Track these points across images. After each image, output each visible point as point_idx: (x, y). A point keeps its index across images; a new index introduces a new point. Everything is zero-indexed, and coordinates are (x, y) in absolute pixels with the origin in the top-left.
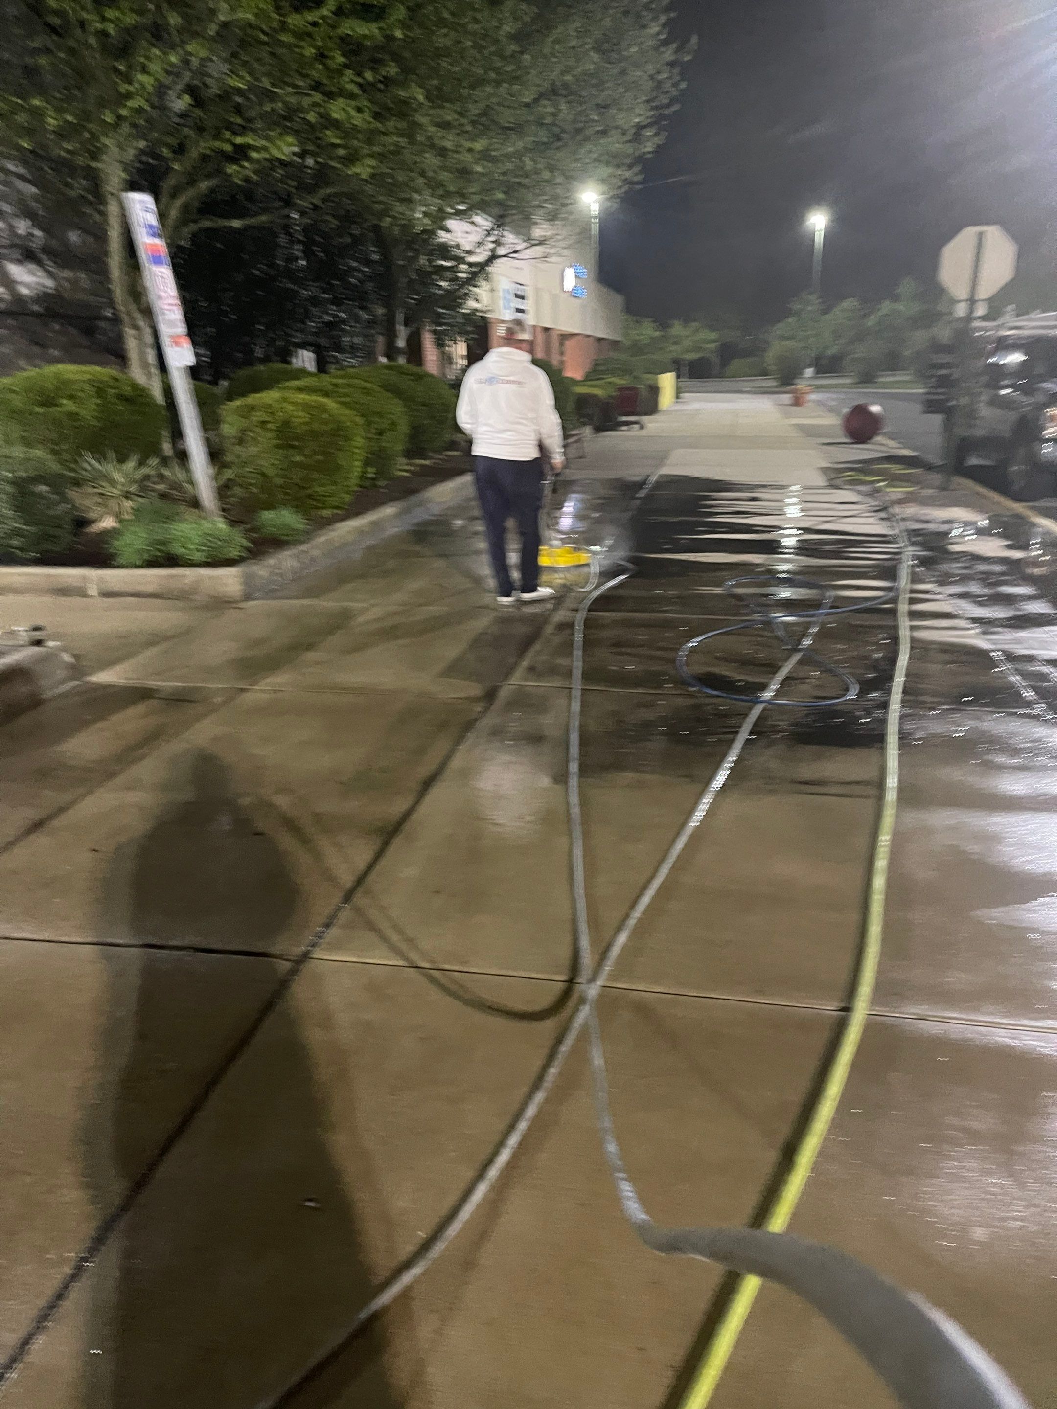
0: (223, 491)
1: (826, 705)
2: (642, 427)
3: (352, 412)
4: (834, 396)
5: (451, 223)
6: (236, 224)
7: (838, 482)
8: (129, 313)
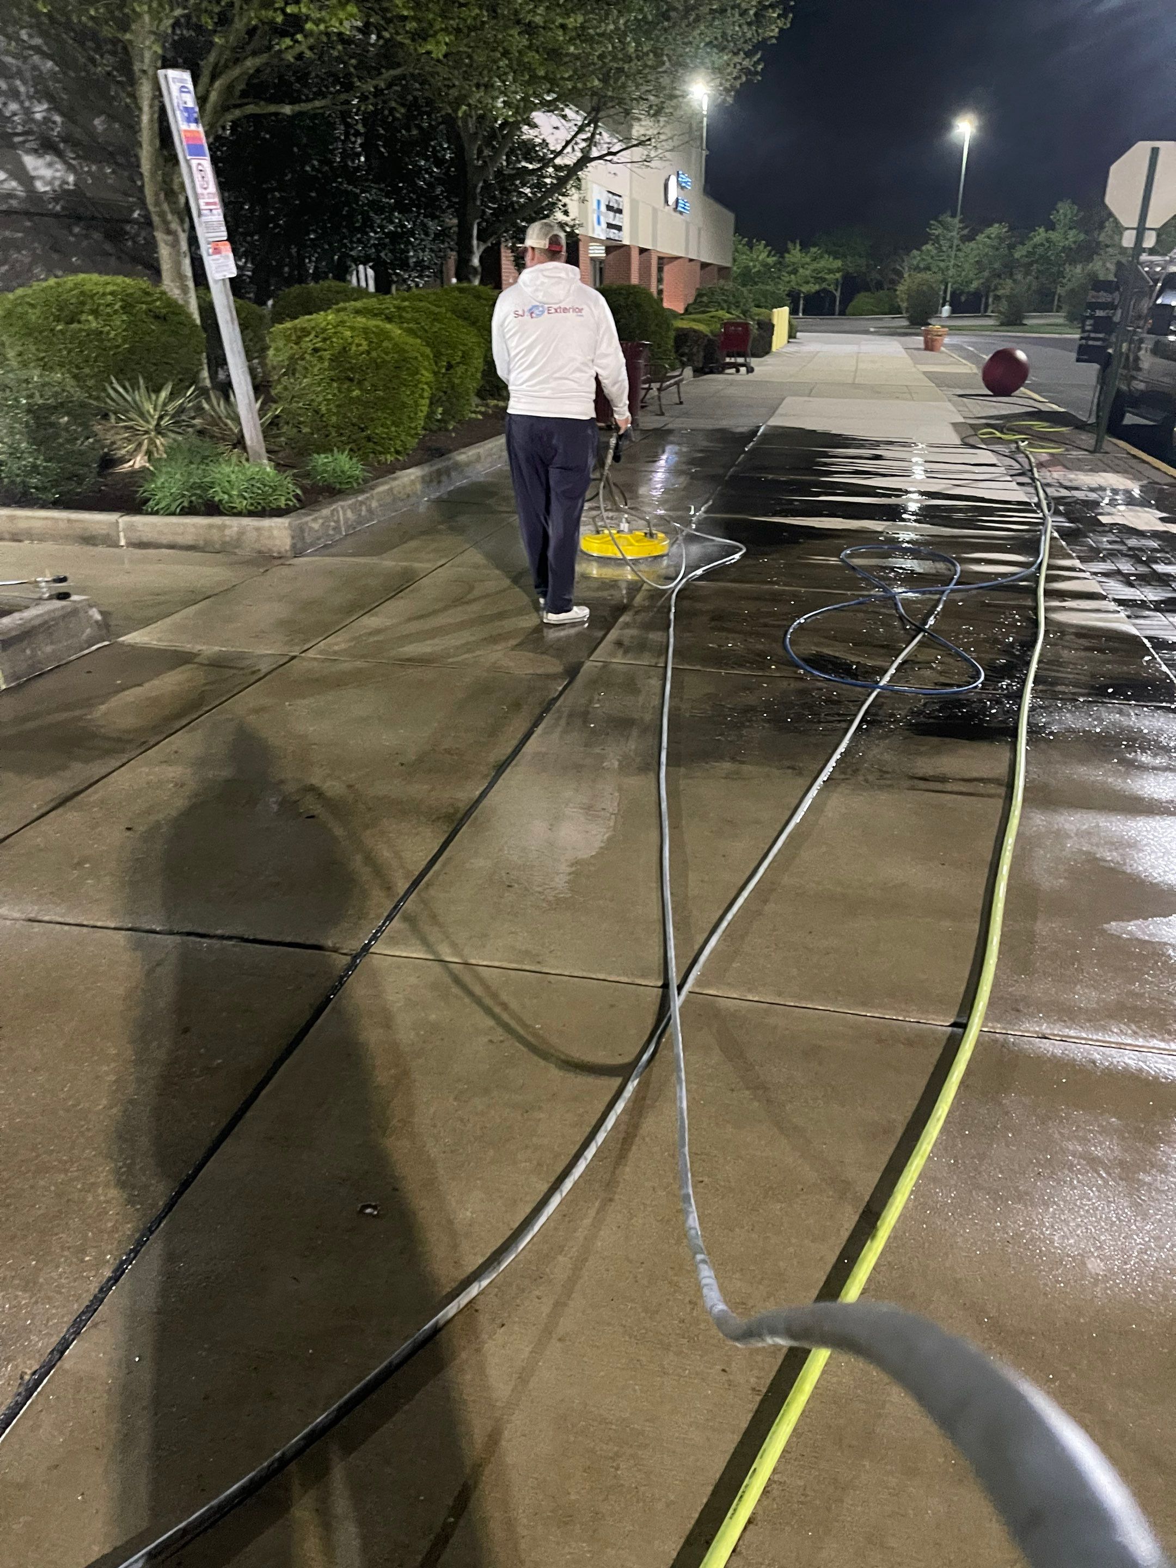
0: (270, 429)
1: (946, 693)
2: (750, 370)
3: (419, 341)
4: (974, 339)
5: (538, 116)
6: (287, 110)
7: (971, 441)
8: (162, 215)
